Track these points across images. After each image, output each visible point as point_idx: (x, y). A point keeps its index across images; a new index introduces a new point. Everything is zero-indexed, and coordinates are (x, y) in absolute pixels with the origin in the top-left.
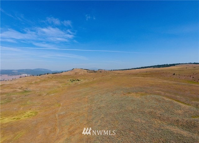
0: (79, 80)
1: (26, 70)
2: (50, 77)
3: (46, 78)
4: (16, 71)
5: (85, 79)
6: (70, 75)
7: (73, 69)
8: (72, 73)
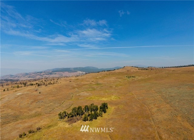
0: (134, 77)
1: (79, 68)
2: (108, 74)
3: (105, 74)
4: (72, 69)
5: (140, 76)
6: (123, 72)
7: (124, 67)
8: (124, 71)
